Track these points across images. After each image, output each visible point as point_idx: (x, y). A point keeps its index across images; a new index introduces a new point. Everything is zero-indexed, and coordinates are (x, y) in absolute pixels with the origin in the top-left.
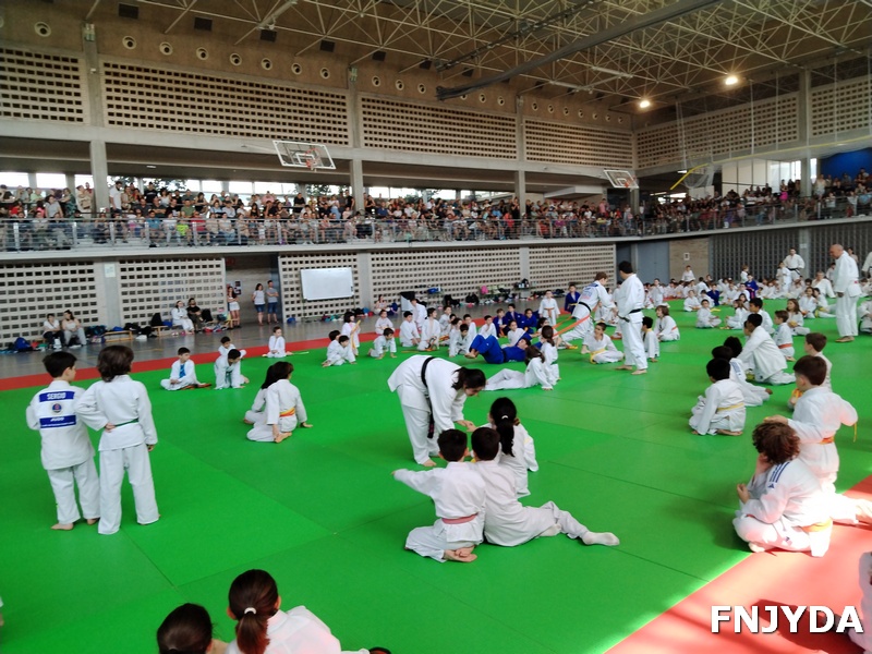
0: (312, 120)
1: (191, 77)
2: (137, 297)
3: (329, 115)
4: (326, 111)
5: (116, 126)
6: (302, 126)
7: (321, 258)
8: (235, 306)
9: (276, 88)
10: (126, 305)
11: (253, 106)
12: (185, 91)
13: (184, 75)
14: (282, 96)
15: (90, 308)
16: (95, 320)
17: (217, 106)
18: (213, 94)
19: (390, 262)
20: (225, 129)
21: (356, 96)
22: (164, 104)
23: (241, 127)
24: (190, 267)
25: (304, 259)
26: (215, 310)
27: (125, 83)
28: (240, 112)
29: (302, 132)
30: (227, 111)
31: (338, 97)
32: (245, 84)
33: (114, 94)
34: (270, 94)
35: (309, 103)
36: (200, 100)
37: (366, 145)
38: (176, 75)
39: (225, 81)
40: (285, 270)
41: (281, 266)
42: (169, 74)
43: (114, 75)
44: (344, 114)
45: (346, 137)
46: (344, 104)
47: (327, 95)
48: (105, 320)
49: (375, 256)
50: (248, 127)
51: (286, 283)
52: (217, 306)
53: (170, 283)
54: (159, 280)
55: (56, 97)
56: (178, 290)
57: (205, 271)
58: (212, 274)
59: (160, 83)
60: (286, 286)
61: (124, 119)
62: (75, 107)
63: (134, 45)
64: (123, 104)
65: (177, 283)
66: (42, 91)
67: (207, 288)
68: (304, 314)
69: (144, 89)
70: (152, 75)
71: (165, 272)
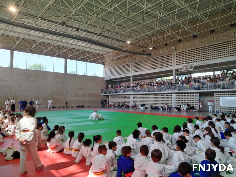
1: (193, 49)
2: (179, 101)
5: (177, 65)
6: (224, 53)
7: (230, 93)
8: (201, 106)
9: (216, 44)
10: (177, 103)
11: (209, 52)
12: (191, 53)
13: (191, 50)
15: (171, 103)
16: (172, 105)
18: (198, 52)
20: (201, 60)
22: (187, 58)
23: (205, 58)
24: (191, 95)
25: (223, 94)
26: (195, 106)
27: (179, 56)
28: (205, 54)
30: (202, 55)
32: (207, 46)
33: (177, 59)
34: (214, 47)
35: (227, 45)
36: (195, 54)
38: (190, 50)
39: (201, 48)
40: (216, 97)
41: (215, 96)
42: (188, 50)
43: (178, 55)
48: (173, 106)
50: (207, 58)
51: (216, 101)
52: (196, 105)
53: (186, 99)
54: (184, 98)
55: (168, 62)
56: (187, 101)
57: (194, 96)
58: (195, 97)
59: (186, 54)
60: (216, 102)
61: (179, 63)
62: (171, 63)
63: (182, 47)
64: (179, 60)
65: (187, 99)
66: (166, 62)
67: (194, 101)
68: (220, 111)
69: (183, 56)
70: (185, 52)
71: (185, 96)
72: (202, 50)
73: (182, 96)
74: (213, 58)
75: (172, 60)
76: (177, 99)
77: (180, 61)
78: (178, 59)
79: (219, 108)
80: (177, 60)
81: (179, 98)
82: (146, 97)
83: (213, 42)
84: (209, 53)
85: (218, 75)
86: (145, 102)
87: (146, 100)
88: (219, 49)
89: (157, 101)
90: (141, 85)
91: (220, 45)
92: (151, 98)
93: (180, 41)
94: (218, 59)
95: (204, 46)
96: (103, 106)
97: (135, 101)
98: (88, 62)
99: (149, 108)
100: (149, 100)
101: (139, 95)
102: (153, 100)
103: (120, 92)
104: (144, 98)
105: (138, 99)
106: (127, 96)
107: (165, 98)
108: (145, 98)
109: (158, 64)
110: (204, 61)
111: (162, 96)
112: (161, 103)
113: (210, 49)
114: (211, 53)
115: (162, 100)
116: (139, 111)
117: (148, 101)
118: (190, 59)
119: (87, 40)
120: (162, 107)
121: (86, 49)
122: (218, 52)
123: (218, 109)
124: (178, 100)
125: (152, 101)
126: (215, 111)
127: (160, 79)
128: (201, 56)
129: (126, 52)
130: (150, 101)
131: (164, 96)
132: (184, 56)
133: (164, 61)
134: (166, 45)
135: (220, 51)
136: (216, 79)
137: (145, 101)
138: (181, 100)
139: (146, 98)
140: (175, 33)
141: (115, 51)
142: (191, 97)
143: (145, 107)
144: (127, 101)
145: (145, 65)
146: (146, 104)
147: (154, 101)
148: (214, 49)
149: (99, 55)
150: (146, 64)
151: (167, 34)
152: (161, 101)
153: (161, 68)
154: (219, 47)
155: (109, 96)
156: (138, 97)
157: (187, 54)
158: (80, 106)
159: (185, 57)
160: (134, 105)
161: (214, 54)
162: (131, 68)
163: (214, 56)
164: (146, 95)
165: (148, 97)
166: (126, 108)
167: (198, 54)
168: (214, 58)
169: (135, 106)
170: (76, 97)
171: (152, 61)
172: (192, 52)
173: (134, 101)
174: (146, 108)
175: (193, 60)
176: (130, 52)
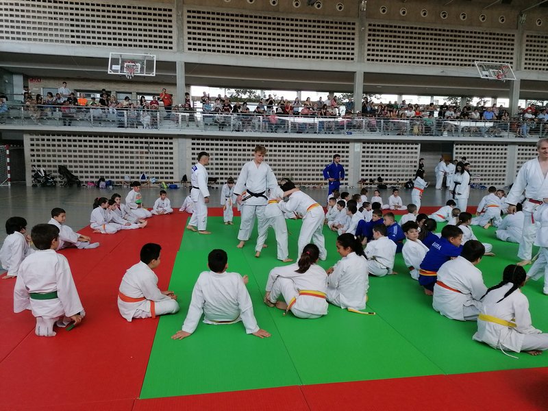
0: (489, 52)
1: (416, 28)
2: (369, 164)
3: (501, 48)
13: (412, 28)
20: (432, 61)
21: (522, 34)
23: (442, 59)
24: (400, 148)
25: (471, 147)
27: (378, 35)
31: (509, 35)
33: (372, 42)
37: (526, 68)
39: (436, 30)
43: (373, 31)
44: (512, 47)
45: (511, 63)
46: (513, 40)
47: (502, 35)
49: (521, 147)
53: (388, 157)
54: (382, 154)
55: (342, 46)
57: (408, 150)
58: (412, 153)
59: (397, 34)
61: (375, 58)
62: (351, 51)
63: (386, 11)
64: (376, 48)
65: (392, 157)
66: (336, 43)
69: (389, 38)
70: (393, 29)
71: (386, 150)
72: (438, 37)
74: (460, 62)
75: (356, 42)
76: (363, 157)
77: (377, 50)
78: (373, 45)
80: (369, 45)
81: (370, 154)
83: (460, 25)
84: (451, 48)
88: (473, 44)
89: (299, 163)
92: (277, 153)
94: (467, 67)
95: (442, 28)
102: (282, 158)
106: (159, 140)
110: (440, 66)
111: (316, 149)
113: (455, 38)
115: (316, 158)
122: (470, 51)
124: (365, 159)
128: (435, 51)
131: (325, 149)
132: (393, 39)
133: (329, 40)
138: (373, 159)
142: (400, 153)
147: (286, 163)
148: (463, 41)
152: (311, 163)
153: (315, 59)
154: (473, 40)
155: (27, 137)
157: (399, 37)
159: (393, 44)
161: (462, 55)
163: (462, 60)
168: (461, 65)
171: (281, 27)
172: (414, 35)
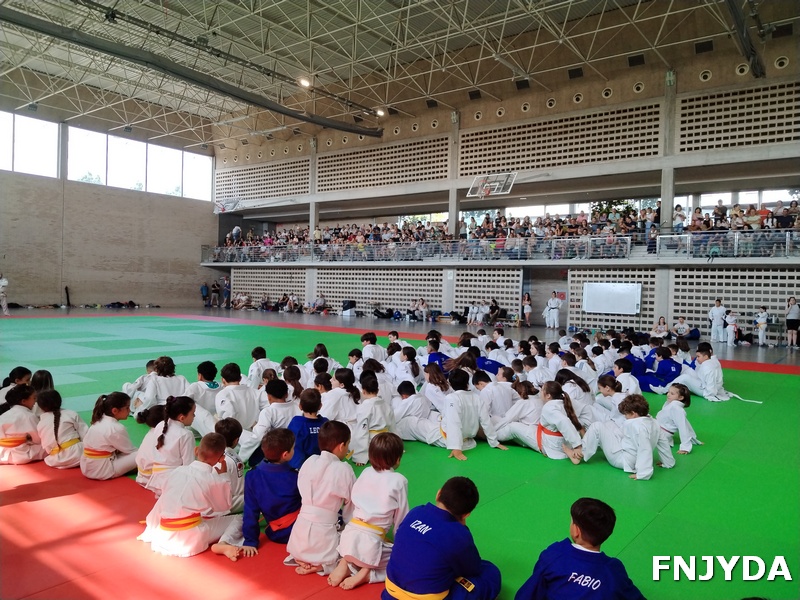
0: (618, 138)
1: (515, 128)
2: (464, 294)
3: (637, 129)
4: (634, 126)
5: (464, 177)
6: (606, 146)
7: (612, 273)
8: (528, 310)
9: (583, 118)
10: (457, 299)
11: (560, 139)
12: (509, 140)
13: (509, 129)
14: (589, 123)
15: (438, 299)
16: (440, 307)
17: (532, 146)
18: (529, 138)
19: (702, 280)
20: (535, 164)
21: (673, 101)
22: (494, 154)
23: (549, 159)
24: (499, 275)
25: (594, 273)
26: (511, 310)
27: (472, 146)
28: (549, 147)
29: (605, 152)
30: (539, 148)
31: (650, 107)
32: (556, 122)
33: (465, 155)
34: (577, 125)
35: (615, 122)
36: (519, 145)
37: (683, 150)
38: (505, 130)
39: (540, 124)
40: (572, 282)
41: (570, 278)
42: (500, 130)
43: (467, 143)
44: (656, 123)
45: (656, 146)
46: (657, 113)
47: (638, 109)
48: (445, 309)
49: (681, 273)
50: (554, 158)
51: (573, 294)
52: (514, 307)
53: (484, 286)
54: (478, 283)
55: (435, 164)
56: (488, 292)
57: (508, 278)
58: (513, 281)
59: (493, 140)
60: (572, 297)
61: (469, 171)
62: (444, 169)
63: (481, 116)
64: (469, 160)
65: (489, 286)
67: (507, 293)
68: (583, 325)
69: (484, 146)
70: (488, 135)
71: (482, 278)
72: (542, 133)
73: (473, 278)
74: (573, 159)
75: (448, 158)
76: (457, 285)
77: (471, 163)
78: (467, 157)
79: (580, 316)
80: (463, 158)
81: (464, 283)
82: (361, 276)
83: (574, 110)
84: (560, 142)
85: (583, 214)
86: (357, 295)
87: (361, 286)
89: (396, 292)
90: (345, 238)
91: (595, 122)
92: (378, 282)
93: (475, 95)
94: (585, 164)
95: (547, 121)
96: (208, 306)
97: (323, 290)
98: (152, 142)
99: (369, 315)
100: (371, 286)
101: (336, 271)
102: (381, 287)
103: (272, 258)
104: (354, 281)
105: (332, 285)
106: (298, 271)
107: (422, 283)
108: (357, 281)
109: (404, 169)
110: (546, 168)
111: (411, 277)
112: (407, 297)
113: (565, 129)
114: (566, 145)
115: (411, 287)
116: (336, 322)
117: (367, 291)
118: (504, 159)
119: (148, 57)
120: (409, 312)
121: (142, 94)
122: (588, 142)
123: (578, 319)
124: (459, 288)
125: (378, 291)
126: (568, 326)
127: (409, 219)
128: (539, 151)
129: (295, 115)
130: (374, 291)
131: (419, 277)
132: (487, 147)
133: (424, 161)
134: (432, 104)
135: (594, 141)
136: (577, 226)
137: (357, 291)
138: (468, 289)
139: (361, 281)
140: (462, 67)
141: (255, 111)
142: (498, 281)
143: (357, 310)
144: (297, 288)
145: (362, 169)
146: (360, 300)
147: (385, 292)
148: (577, 131)
149: (195, 119)
150: (365, 164)
151: (437, 67)
152: (407, 292)
153: (412, 183)
155: (233, 271)
156: (332, 276)
157: (495, 143)
158: (118, 303)
159: (488, 152)
160: (320, 302)
161: (577, 149)
162: (314, 176)
163: (576, 156)
164: (362, 272)
165: (368, 277)
166: (292, 315)
167: (529, 144)
168: (576, 162)
169: (323, 309)
170: (105, 269)
171: (383, 156)
172: (512, 137)
173: (320, 289)
174: (357, 316)
175: (513, 163)
176: (311, 119)
